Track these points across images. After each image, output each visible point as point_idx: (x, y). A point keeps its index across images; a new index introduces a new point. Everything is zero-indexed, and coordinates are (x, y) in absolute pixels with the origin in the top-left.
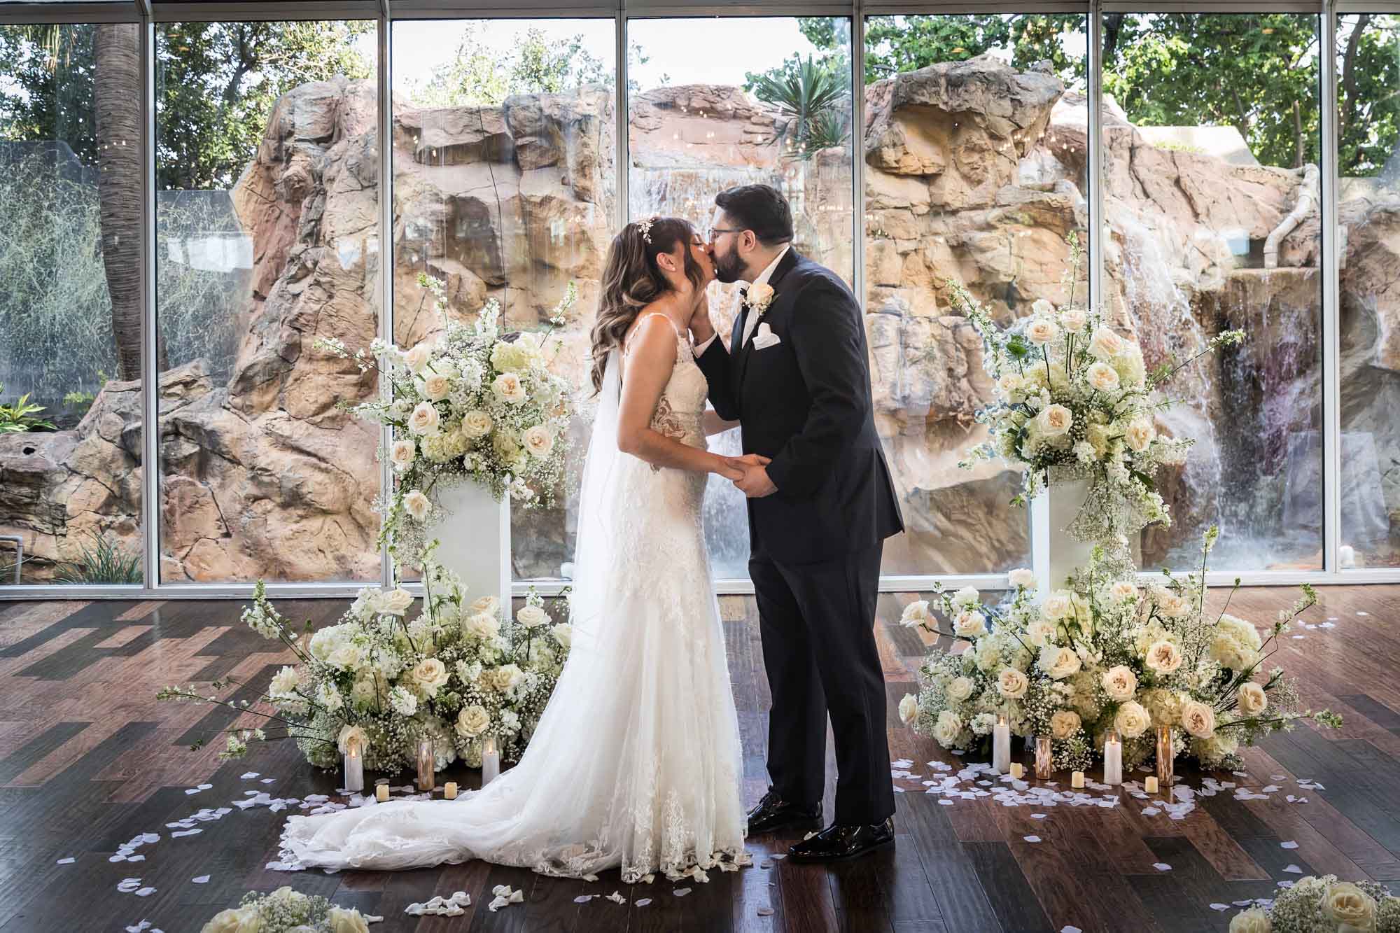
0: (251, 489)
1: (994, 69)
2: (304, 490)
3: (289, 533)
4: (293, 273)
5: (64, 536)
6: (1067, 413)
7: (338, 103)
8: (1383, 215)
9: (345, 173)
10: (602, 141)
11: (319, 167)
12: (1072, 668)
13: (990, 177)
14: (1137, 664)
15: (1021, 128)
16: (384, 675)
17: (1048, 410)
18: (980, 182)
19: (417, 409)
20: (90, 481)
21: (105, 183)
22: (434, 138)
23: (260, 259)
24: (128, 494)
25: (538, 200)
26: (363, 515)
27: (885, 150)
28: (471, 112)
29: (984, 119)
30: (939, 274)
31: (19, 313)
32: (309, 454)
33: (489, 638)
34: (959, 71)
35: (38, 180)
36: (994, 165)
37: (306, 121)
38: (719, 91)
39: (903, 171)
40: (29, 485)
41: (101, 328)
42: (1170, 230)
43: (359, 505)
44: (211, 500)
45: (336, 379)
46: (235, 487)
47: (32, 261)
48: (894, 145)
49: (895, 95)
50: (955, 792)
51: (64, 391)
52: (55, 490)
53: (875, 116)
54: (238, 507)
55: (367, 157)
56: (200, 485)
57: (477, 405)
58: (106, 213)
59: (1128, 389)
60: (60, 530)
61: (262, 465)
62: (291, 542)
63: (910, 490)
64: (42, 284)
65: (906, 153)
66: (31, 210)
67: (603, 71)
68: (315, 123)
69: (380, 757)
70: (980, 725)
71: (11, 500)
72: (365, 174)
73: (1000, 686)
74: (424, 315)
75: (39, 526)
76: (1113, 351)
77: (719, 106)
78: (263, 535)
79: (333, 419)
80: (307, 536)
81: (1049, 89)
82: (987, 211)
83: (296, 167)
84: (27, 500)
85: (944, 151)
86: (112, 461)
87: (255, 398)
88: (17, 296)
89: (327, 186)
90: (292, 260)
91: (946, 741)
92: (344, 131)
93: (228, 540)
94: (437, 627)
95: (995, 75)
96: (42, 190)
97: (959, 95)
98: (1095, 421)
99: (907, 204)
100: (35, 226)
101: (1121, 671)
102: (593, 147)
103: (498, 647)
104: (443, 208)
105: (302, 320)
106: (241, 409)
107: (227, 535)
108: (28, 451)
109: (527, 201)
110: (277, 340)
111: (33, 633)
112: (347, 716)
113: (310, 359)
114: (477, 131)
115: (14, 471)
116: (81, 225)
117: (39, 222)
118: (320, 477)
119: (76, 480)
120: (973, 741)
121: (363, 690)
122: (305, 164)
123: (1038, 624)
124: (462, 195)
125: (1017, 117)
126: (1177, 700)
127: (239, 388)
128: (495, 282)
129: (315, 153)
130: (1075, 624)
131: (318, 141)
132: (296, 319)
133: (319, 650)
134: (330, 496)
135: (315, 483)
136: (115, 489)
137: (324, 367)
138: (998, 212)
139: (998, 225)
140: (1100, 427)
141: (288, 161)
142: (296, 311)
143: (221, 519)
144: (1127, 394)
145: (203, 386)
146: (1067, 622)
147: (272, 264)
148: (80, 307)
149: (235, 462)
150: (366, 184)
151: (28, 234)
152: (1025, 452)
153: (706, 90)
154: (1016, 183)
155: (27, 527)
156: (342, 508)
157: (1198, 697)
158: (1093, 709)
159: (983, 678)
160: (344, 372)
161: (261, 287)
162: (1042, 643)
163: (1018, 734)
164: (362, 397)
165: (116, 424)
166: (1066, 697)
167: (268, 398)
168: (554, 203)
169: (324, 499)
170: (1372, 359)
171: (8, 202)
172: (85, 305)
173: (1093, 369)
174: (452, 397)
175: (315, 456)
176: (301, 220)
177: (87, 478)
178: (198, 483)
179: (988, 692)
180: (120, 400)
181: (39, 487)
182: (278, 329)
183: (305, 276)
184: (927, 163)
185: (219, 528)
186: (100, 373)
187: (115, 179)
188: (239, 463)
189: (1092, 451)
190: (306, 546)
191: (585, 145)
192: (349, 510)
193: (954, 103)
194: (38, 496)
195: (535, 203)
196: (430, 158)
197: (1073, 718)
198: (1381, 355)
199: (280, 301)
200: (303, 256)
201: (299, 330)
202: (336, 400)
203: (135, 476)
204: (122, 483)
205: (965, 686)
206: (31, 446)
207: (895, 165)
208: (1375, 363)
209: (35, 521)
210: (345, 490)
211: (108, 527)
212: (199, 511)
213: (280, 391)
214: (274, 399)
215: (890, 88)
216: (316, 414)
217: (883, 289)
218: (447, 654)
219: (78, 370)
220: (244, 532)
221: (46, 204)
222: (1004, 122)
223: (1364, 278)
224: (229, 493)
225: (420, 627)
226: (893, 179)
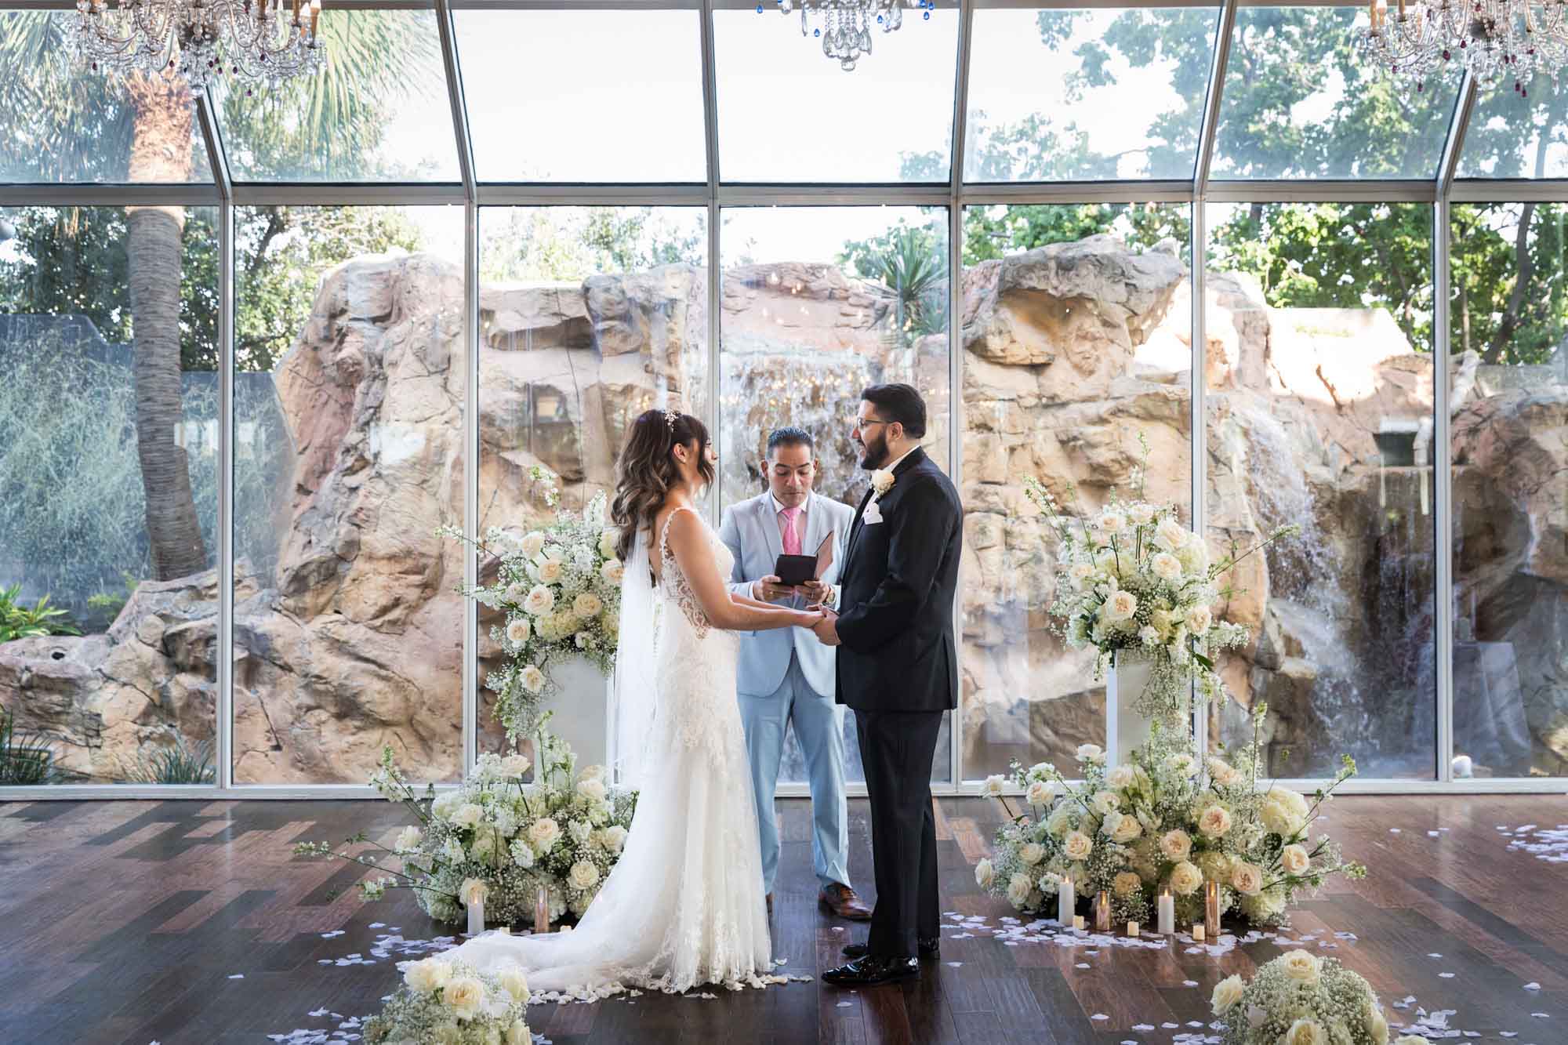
0: (306, 699)
1: (1109, 251)
2: (363, 699)
3: (344, 746)
4: (349, 464)
5: (99, 747)
6: (1132, 599)
7: (397, 280)
8: (1535, 409)
9: (410, 358)
10: (690, 325)
11: (378, 350)
12: (1134, 832)
13: (1103, 369)
14: (1192, 829)
15: (1136, 314)
16: (501, 833)
17: (1115, 595)
18: (1091, 372)
19: (533, 591)
20: (127, 688)
21: (142, 364)
22: (507, 321)
23: (305, 449)
24: (169, 702)
25: (619, 389)
26: (427, 727)
27: (990, 338)
28: (547, 294)
29: (1096, 305)
30: (1047, 471)
31: (34, 506)
32: (367, 660)
33: (597, 802)
34: (1070, 254)
35: (57, 358)
36: (1107, 354)
37: (361, 299)
38: (814, 270)
39: (1009, 360)
40: (61, 692)
41: (126, 524)
42: (1308, 424)
43: (423, 715)
44: (260, 710)
45: (397, 579)
46: (286, 695)
47: (49, 448)
48: (1000, 332)
49: (1002, 279)
50: (1022, 937)
51: (83, 592)
52: (90, 697)
53: (982, 300)
54: (290, 718)
55: (434, 341)
56: (248, 693)
57: (588, 588)
58: (141, 397)
59: (1190, 578)
60: (95, 741)
61: (316, 672)
62: (347, 756)
63: (1015, 702)
64: (60, 473)
65: (1013, 342)
66: (49, 392)
67: (679, 234)
68: (372, 300)
69: (497, 909)
70: (1047, 883)
71: (40, 708)
72: (430, 359)
73: (1066, 848)
74: (495, 511)
75: (71, 736)
76: (1176, 542)
77: (814, 286)
78: (316, 747)
79: (393, 623)
80: (364, 749)
81: (1169, 272)
82: (1098, 404)
83: (351, 349)
84: (58, 709)
85: (1054, 338)
86: (153, 667)
87: (308, 599)
88: (32, 487)
89: (388, 371)
90: (348, 450)
91: (1017, 901)
92: (405, 310)
93: (277, 753)
94: (550, 790)
95: (1108, 258)
96: (61, 369)
97: (1069, 279)
98: (1159, 607)
99: (1014, 396)
100: (53, 410)
101: (1178, 834)
102: (679, 334)
103: (604, 811)
104: (515, 396)
105: (361, 515)
106: (294, 612)
107: (277, 748)
108: (57, 656)
109: (607, 389)
110: (333, 537)
111: (115, 826)
112: (467, 869)
113: (370, 558)
114: (555, 314)
115: (46, 677)
116: (105, 409)
117: (56, 405)
118: (379, 685)
119: (112, 687)
120: (1043, 902)
121: (483, 845)
122: (360, 345)
123: (1104, 794)
124: (539, 383)
125: (1132, 303)
126: (1228, 862)
127: (291, 589)
128: (572, 476)
129: (371, 333)
130: (1137, 794)
131: (374, 320)
132: (356, 515)
133: (441, 812)
134: (390, 706)
135: (372, 691)
136: (155, 697)
137: (384, 567)
138: (1110, 405)
139: (1111, 418)
140: (1164, 612)
141: (341, 342)
142: (355, 506)
143: (271, 730)
144: (1189, 583)
145: (248, 587)
146: (1130, 793)
147: (320, 454)
148: (103, 501)
149: (287, 668)
150: (432, 369)
151: (45, 419)
152: (1095, 636)
153: (799, 268)
154: (1131, 374)
155: (58, 738)
156: (403, 719)
157: (1247, 859)
158: (1152, 870)
159: (1052, 842)
160: (405, 572)
161: (306, 480)
162: (1105, 809)
163: (1084, 893)
164: (425, 599)
165: (157, 627)
166: (1127, 859)
167: (322, 600)
168: (636, 392)
169: (383, 709)
170: (1522, 566)
171: (23, 383)
172: (109, 497)
173: (1158, 558)
174: (564, 581)
175: (374, 662)
176: (357, 407)
177: (125, 684)
178: (245, 691)
179: (1057, 855)
180: (158, 602)
181: (71, 694)
182: (333, 526)
183: (363, 468)
184: (1035, 352)
185: (269, 740)
186: (125, 573)
187: (153, 360)
188: (291, 670)
189: (1155, 634)
190: (364, 759)
191: (671, 331)
192: (411, 722)
193: (1064, 288)
194: (70, 705)
195: (615, 393)
196: (504, 341)
197: (1133, 878)
198: (1530, 561)
199: (335, 495)
200: (360, 446)
201: (359, 526)
202: (397, 603)
203: (177, 683)
204: (163, 691)
205: (1035, 851)
206: (60, 651)
207: (1001, 354)
208: (1526, 570)
209: (66, 732)
210: (407, 700)
211: (147, 738)
212: (247, 723)
213: (336, 592)
214: (329, 601)
215: (998, 270)
216: (376, 617)
217: (988, 487)
218: (560, 814)
219: (100, 569)
220: (296, 743)
221: (66, 385)
222: (1119, 309)
223: (1516, 477)
224: (279, 702)
225: (533, 791)
226: (998, 368)
